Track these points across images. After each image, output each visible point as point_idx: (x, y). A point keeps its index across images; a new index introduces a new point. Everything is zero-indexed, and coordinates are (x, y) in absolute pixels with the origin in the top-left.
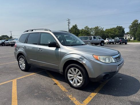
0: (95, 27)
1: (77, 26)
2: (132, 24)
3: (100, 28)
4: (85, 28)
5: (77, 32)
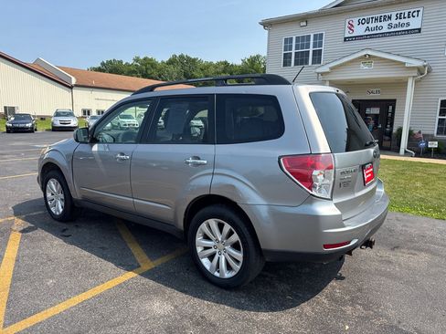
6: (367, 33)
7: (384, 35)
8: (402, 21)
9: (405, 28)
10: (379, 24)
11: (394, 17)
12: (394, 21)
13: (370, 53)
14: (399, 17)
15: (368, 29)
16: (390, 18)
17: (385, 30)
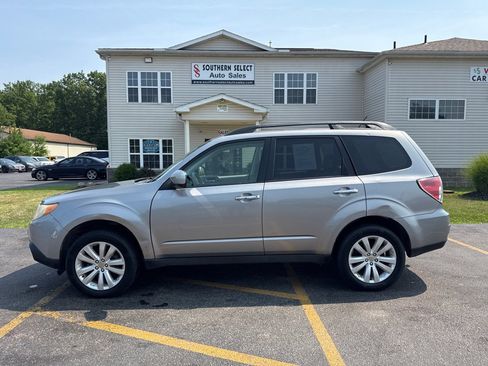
6: (212, 78)
7: (226, 82)
8: (240, 73)
9: (242, 79)
10: (222, 72)
11: (233, 68)
12: (233, 71)
13: (225, 97)
14: (237, 68)
15: (212, 75)
16: (230, 68)
17: (227, 78)
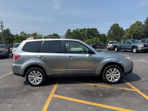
0: (33, 33)
1: (9, 31)
2: (66, 32)
3: (39, 34)
4: (21, 33)
5: (11, 38)
